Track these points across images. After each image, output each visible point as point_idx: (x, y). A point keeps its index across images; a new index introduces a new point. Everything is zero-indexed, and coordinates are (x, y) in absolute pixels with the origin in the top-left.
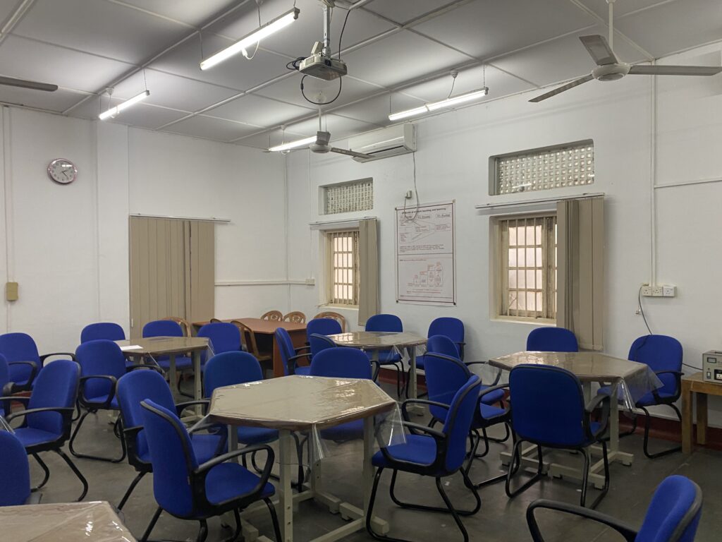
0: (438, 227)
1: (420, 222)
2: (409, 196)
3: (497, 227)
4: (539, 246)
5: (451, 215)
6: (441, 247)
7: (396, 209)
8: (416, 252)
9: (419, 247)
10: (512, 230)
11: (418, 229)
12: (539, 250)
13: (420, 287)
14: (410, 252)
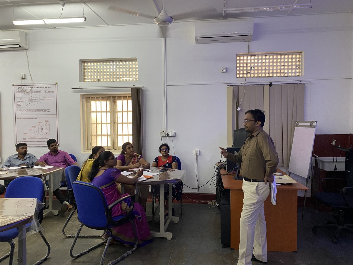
0: (46, 99)
1: (33, 95)
2: (24, 77)
3: (84, 100)
4: (108, 112)
5: (55, 91)
6: (48, 111)
7: (13, 85)
8: (29, 113)
9: (31, 110)
10: (93, 103)
11: (30, 99)
12: (109, 114)
13: (33, 136)
14: (25, 113)
